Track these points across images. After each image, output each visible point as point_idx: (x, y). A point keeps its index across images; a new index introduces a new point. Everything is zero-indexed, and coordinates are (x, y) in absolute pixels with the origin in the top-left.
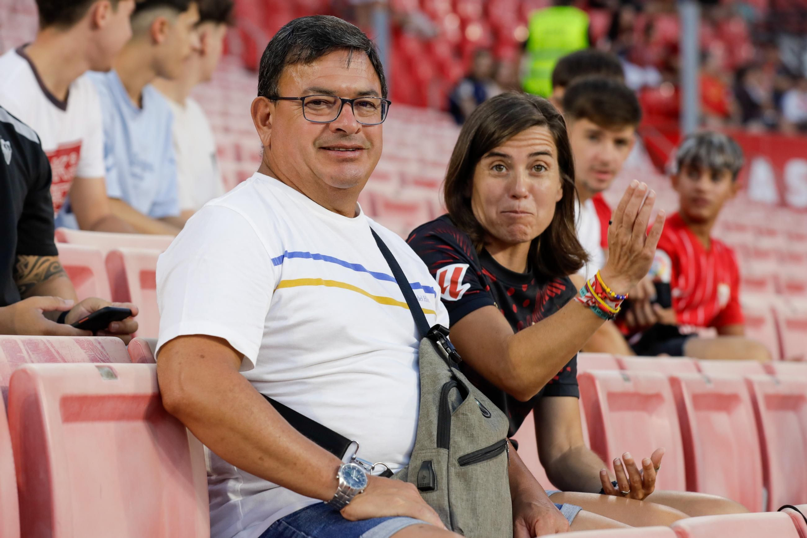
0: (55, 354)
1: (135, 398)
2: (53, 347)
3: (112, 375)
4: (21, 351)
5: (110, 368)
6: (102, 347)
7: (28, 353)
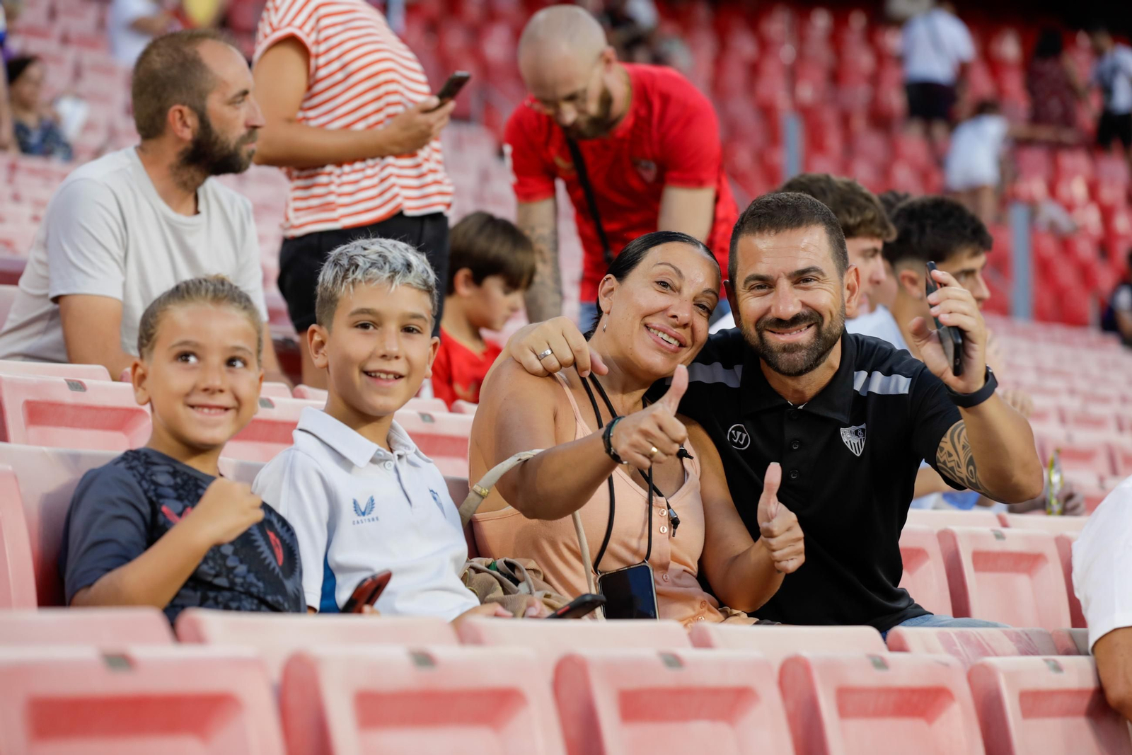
0: (986, 646)
1: (1079, 693)
2: (984, 640)
3: (1058, 668)
4: (955, 645)
5: (1054, 661)
6: (1030, 639)
7: (962, 646)
